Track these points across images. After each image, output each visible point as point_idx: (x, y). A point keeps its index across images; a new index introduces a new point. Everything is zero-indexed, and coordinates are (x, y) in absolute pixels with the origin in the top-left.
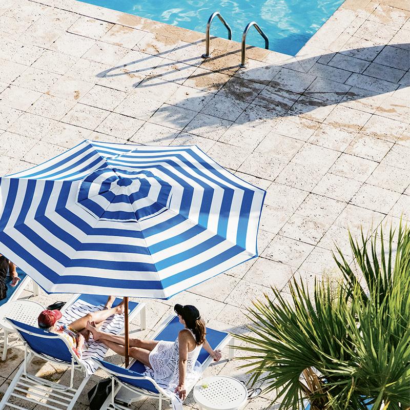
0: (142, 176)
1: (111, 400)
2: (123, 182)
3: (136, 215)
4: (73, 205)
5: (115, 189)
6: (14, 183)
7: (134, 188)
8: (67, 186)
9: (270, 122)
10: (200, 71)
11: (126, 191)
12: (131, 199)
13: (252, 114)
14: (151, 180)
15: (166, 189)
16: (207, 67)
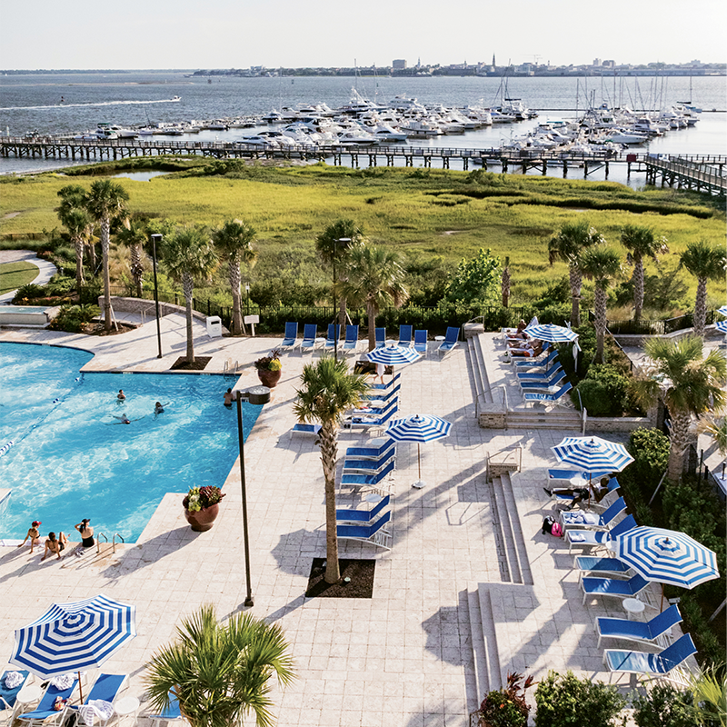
0: (81, 613)
1: (76, 724)
2: (73, 618)
3: (81, 631)
4: (51, 635)
5: (70, 622)
6: (22, 631)
7: (79, 618)
8: (47, 626)
9: (129, 576)
10: (96, 559)
11: (75, 621)
12: (77, 625)
13: (121, 572)
14: (85, 614)
15: (92, 616)
16: (99, 557)
